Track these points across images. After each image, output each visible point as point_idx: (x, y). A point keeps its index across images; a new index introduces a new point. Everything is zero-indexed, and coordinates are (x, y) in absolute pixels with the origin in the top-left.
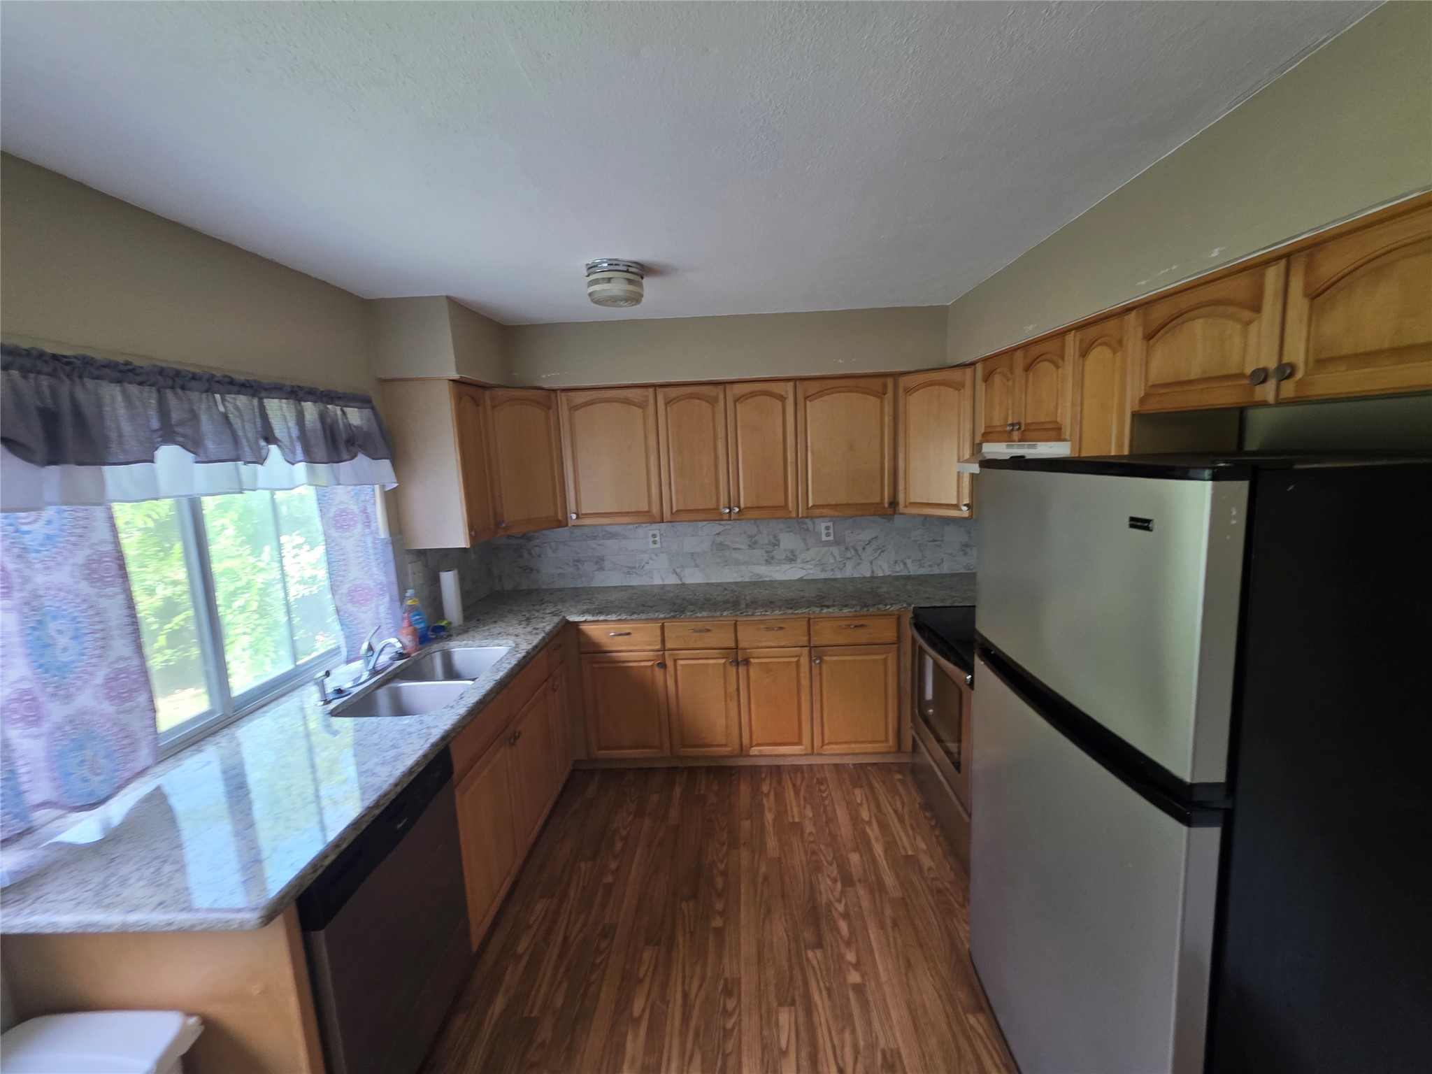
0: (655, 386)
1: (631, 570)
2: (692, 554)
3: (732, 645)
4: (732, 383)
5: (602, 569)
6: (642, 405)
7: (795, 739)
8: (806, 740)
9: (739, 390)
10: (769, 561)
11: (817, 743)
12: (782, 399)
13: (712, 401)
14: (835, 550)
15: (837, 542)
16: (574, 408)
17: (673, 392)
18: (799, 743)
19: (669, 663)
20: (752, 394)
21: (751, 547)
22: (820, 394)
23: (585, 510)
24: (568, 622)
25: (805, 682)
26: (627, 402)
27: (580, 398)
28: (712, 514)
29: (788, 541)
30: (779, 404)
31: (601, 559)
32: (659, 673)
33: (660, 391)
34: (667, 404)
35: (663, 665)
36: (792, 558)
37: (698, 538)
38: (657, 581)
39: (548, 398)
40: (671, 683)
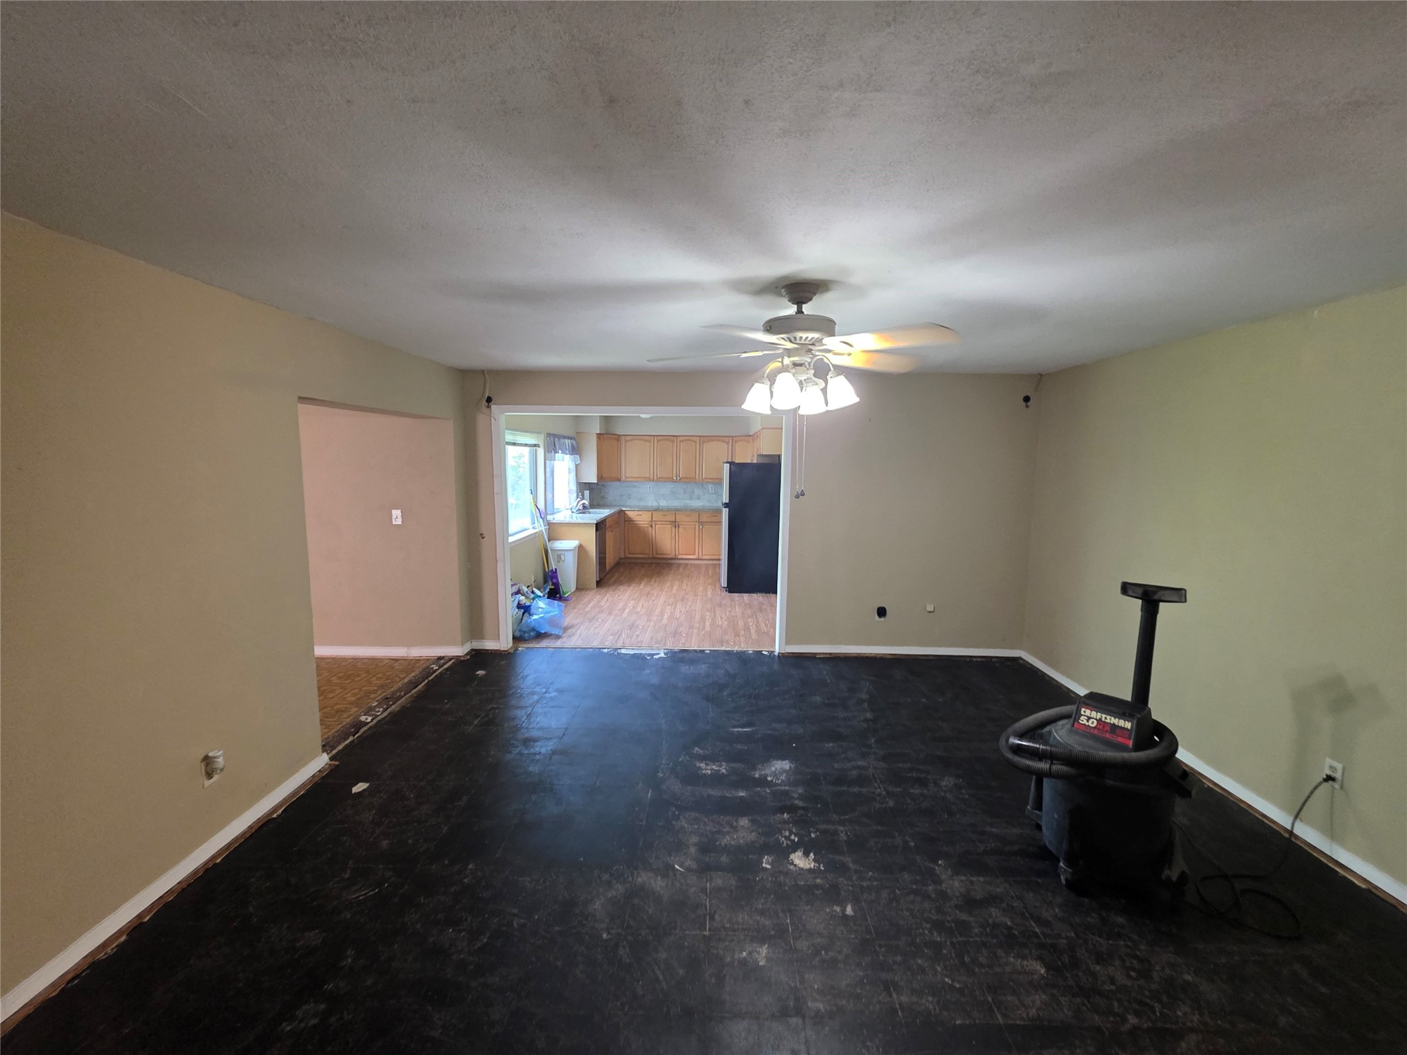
0: (654, 436)
1: (641, 499)
2: (663, 495)
3: (674, 520)
4: (679, 436)
5: (630, 499)
6: (650, 441)
7: (693, 553)
8: (697, 554)
9: (681, 438)
10: (691, 498)
11: (700, 554)
12: (695, 442)
13: (673, 442)
14: (714, 496)
15: (715, 493)
16: (626, 441)
17: (659, 438)
18: (694, 554)
19: (654, 525)
20: (685, 440)
21: (684, 493)
22: (708, 441)
23: (627, 476)
24: (622, 510)
25: (697, 534)
26: (644, 440)
27: (628, 438)
28: (671, 480)
29: (697, 492)
30: (694, 444)
31: (630, 495)
32: (650, 528)
33: (655, 438)
34: (658, 441)
35: (651, 526)
36: (699, 498)
37: (667, 488)
38: (650, 504)
39: (618, 438)
40: (654, 533)
